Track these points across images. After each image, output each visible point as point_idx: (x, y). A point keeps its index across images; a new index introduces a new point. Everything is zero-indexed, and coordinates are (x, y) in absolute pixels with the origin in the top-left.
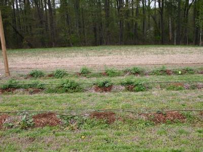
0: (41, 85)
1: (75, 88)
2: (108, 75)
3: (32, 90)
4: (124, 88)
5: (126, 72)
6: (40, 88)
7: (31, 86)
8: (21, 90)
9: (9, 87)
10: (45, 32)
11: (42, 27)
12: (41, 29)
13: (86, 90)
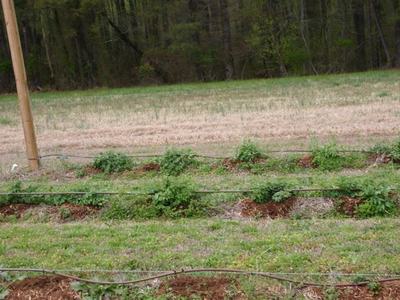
0: (95, 195)
1: (185, 204)
2: (316, 165)
3: (67, 209)
4: (329, 205)
5: (372, 155)
6: (91, 205)
7: (67, 199)
8: (41, 211)
9: (10, 202)
10: (203, 34)
11: (193, 21)
12: (191, 25)
13: (217, 212)
